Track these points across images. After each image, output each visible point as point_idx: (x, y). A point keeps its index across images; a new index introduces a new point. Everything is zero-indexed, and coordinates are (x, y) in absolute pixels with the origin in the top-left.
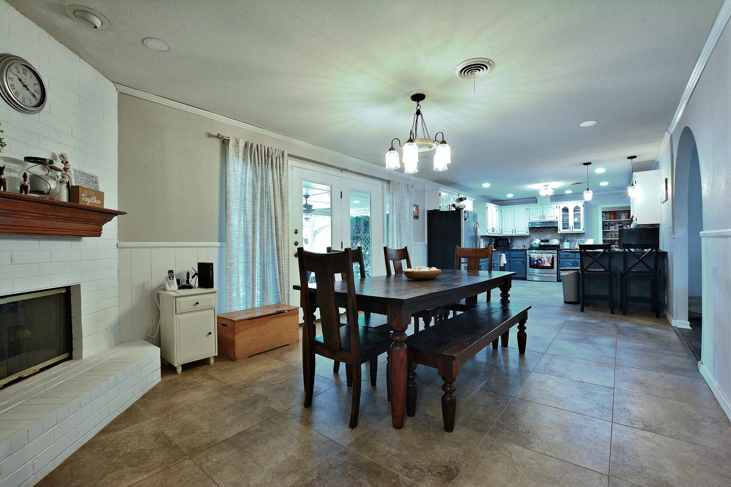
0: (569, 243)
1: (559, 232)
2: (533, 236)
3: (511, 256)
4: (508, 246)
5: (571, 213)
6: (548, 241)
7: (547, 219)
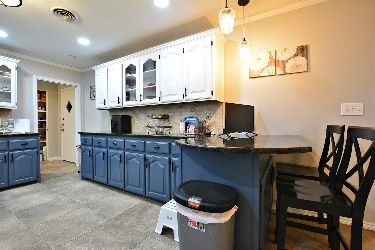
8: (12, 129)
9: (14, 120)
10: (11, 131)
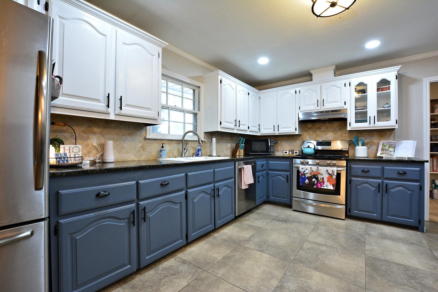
0: (365, 148)
1: (349, 128)
2: (306, 136)
3: (270, 167)
4: (267, 151)
5: (372, 93)
6: (329, 143)
7: (329, 106)
8: (392, 153)
9: (396, 142)
10: (392, 155)
